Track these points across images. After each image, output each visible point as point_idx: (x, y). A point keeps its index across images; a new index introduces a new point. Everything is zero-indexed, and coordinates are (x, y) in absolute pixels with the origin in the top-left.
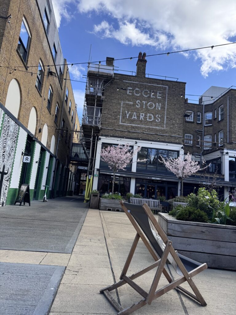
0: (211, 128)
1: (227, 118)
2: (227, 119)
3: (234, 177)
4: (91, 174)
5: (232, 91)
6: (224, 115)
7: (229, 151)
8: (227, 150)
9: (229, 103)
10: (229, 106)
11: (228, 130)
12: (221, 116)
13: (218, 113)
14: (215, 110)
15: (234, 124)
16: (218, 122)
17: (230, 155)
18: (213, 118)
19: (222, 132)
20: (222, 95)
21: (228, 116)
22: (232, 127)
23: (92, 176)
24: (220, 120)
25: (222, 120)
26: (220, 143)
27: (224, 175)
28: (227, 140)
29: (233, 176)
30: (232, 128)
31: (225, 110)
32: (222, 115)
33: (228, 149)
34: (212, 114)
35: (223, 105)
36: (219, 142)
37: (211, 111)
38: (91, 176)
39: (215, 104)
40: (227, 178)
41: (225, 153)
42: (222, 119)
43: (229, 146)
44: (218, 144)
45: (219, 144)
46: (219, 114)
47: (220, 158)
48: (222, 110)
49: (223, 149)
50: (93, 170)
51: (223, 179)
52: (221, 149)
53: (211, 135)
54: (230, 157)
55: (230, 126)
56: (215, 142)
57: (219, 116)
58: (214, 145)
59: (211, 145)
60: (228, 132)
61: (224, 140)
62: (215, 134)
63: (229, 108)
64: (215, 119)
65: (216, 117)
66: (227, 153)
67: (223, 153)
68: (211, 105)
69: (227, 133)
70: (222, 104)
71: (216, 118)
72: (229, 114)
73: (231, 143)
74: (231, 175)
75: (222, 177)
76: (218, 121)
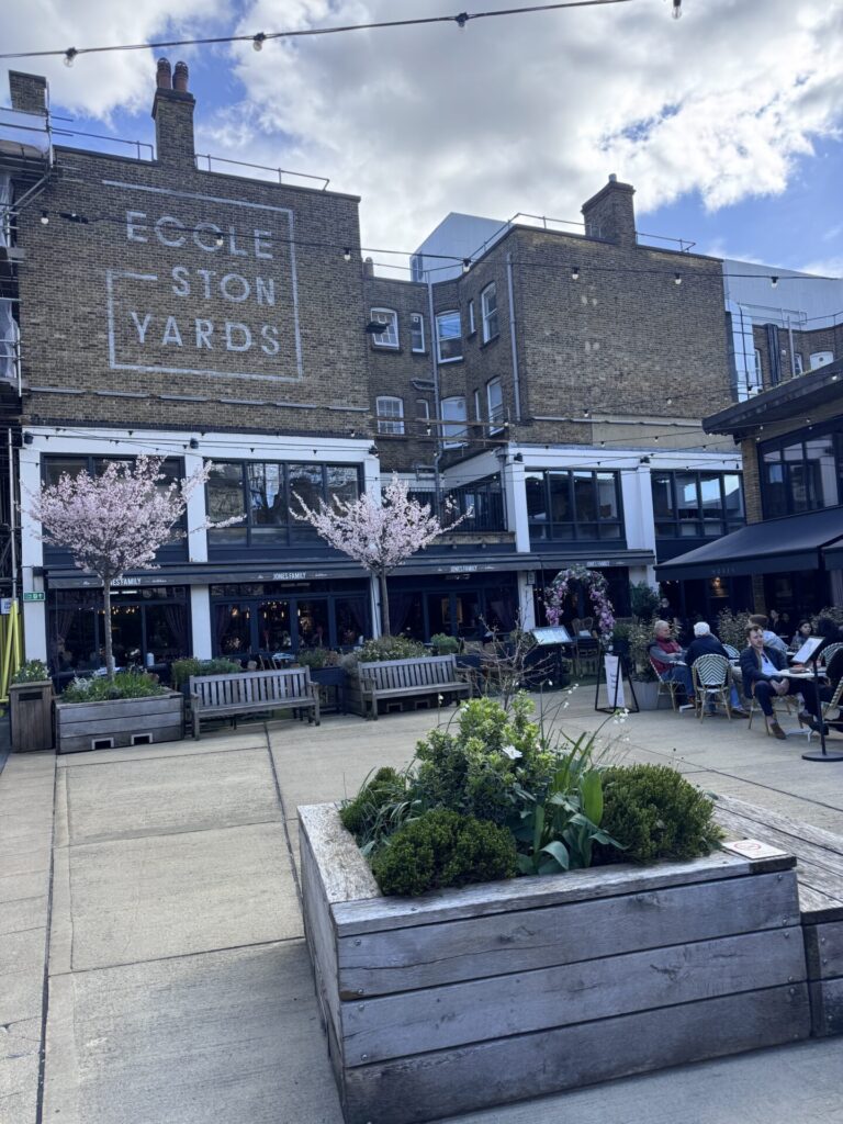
0: (461, 371)
1: (510, 332)
2: (510, 337)
3: (543, 537)
4: (10, 595)
5: (519, 232)
6: (499, 320)
7: (523, 451)
8: (518, 446)
9: (513, 277)
10: (513, 287)
11: (516, 378)
12: (490, 326)
13: (481, 315)
14: (470, 302)
15: (534, 354)
16: (481, 349)
17: (528, 462)
18: (463, 334)
19: (498, 385)
20: (488, 247)
21: (513, 326)
22: (527, 365)
23: (16, 603)
24: (486, 339)
25: (494, 340)
26: (492, 425)
27: (513, 534)
28: (514, 411)
29: (541, 534)
30: (528, 369)
31: (500, 302)
32: (493, 320)
33: (520, 443)
34: (459, 320)
35: (492, 285)
36: (491, 422)
37: (457, 309)
38: (10, 604)
39: (465, 281)
40: (523, 543)
41: (510, 459)
42: (494, 336)
43: (523, 432)
44: (487, 428)
45: (492, 428)
46: (484, 317)
47: (498, 474)
48: (492, 304)
49: (504, 446)
50: (15, 575)
51: (513, 547)
52: (499, 442)
53: (462, 395)
54: (528, 469)
55: (522, 362)
56: (478, 419)
57: (482, 325)
58: (476, 430)
59: (465, 434)
60: (516, 384)
61: (505, 412)
62: (475, 391)
63: (514, 297)
64: (471, 338)
65: (473, 331)
66: (519, 458)
67: (505, 457)
68: (455, 285)
69: (513, 386)
70: (490, 279)
71: (475, 334)
72: (515, 318)
73: (527, 421)
74: (534, 530)
75: (507, 540)
76: (483, 343)
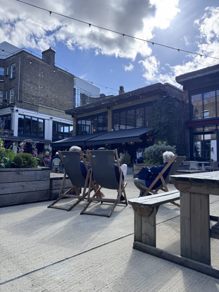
0: (3, 84)
1: (18, 77)
2: (18, 79)
5: (24, 52)
6: (16, 74)
7: (19, 109)
8: (17, 108)
9: (21, 64)
10: (21, 66)
12: (13, 75)
13: (10, 71)
14: (7, 67)
15: (25, 85)
16: (10, 80)
17: (20, 112)
18: (5, 75)
19: (13, 91)
20: (15, 54)
22: (22, 87)
24: (11, 77)
25: (14, 78)
26: (10, 100)
27: (13, 131)
28: (17, 98)
29: (21, 132)
31: (16, 69)
32: (14, 73)
33: (18, 107)
34: (4, 70)
35: (15, 64)
37: (4, 67)
39: (7, 60)
40: (16, 134)
41: (15, 111)
42: (14, 77)
43: (19, 104)
46: (11, 72)
47: (10, 114)
48: (14, 69)
49: (13, 107)
51: (13, 134)
53: (2, 91)
54: (19, 114)
56: (6, 98)
57: (10, 74)
58: (5, 101)
59: (2, 101)
60: (19, 91)
61: (15, 98)
62: (6, 91)
63: (20, 69)
64: (7, 76)
65: (8, 74)
66: (17, 111)
67: (13, 110)
68: (3, 61)
69: (18, 92)
70: (14, 62)
71: (8, 75)
72: (20, 74)
73: (21, 102)
74: (19, 131)
75: (11, 132)
76: (10, 78)
